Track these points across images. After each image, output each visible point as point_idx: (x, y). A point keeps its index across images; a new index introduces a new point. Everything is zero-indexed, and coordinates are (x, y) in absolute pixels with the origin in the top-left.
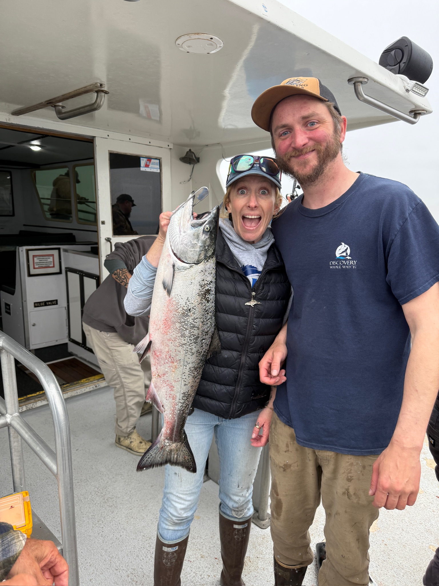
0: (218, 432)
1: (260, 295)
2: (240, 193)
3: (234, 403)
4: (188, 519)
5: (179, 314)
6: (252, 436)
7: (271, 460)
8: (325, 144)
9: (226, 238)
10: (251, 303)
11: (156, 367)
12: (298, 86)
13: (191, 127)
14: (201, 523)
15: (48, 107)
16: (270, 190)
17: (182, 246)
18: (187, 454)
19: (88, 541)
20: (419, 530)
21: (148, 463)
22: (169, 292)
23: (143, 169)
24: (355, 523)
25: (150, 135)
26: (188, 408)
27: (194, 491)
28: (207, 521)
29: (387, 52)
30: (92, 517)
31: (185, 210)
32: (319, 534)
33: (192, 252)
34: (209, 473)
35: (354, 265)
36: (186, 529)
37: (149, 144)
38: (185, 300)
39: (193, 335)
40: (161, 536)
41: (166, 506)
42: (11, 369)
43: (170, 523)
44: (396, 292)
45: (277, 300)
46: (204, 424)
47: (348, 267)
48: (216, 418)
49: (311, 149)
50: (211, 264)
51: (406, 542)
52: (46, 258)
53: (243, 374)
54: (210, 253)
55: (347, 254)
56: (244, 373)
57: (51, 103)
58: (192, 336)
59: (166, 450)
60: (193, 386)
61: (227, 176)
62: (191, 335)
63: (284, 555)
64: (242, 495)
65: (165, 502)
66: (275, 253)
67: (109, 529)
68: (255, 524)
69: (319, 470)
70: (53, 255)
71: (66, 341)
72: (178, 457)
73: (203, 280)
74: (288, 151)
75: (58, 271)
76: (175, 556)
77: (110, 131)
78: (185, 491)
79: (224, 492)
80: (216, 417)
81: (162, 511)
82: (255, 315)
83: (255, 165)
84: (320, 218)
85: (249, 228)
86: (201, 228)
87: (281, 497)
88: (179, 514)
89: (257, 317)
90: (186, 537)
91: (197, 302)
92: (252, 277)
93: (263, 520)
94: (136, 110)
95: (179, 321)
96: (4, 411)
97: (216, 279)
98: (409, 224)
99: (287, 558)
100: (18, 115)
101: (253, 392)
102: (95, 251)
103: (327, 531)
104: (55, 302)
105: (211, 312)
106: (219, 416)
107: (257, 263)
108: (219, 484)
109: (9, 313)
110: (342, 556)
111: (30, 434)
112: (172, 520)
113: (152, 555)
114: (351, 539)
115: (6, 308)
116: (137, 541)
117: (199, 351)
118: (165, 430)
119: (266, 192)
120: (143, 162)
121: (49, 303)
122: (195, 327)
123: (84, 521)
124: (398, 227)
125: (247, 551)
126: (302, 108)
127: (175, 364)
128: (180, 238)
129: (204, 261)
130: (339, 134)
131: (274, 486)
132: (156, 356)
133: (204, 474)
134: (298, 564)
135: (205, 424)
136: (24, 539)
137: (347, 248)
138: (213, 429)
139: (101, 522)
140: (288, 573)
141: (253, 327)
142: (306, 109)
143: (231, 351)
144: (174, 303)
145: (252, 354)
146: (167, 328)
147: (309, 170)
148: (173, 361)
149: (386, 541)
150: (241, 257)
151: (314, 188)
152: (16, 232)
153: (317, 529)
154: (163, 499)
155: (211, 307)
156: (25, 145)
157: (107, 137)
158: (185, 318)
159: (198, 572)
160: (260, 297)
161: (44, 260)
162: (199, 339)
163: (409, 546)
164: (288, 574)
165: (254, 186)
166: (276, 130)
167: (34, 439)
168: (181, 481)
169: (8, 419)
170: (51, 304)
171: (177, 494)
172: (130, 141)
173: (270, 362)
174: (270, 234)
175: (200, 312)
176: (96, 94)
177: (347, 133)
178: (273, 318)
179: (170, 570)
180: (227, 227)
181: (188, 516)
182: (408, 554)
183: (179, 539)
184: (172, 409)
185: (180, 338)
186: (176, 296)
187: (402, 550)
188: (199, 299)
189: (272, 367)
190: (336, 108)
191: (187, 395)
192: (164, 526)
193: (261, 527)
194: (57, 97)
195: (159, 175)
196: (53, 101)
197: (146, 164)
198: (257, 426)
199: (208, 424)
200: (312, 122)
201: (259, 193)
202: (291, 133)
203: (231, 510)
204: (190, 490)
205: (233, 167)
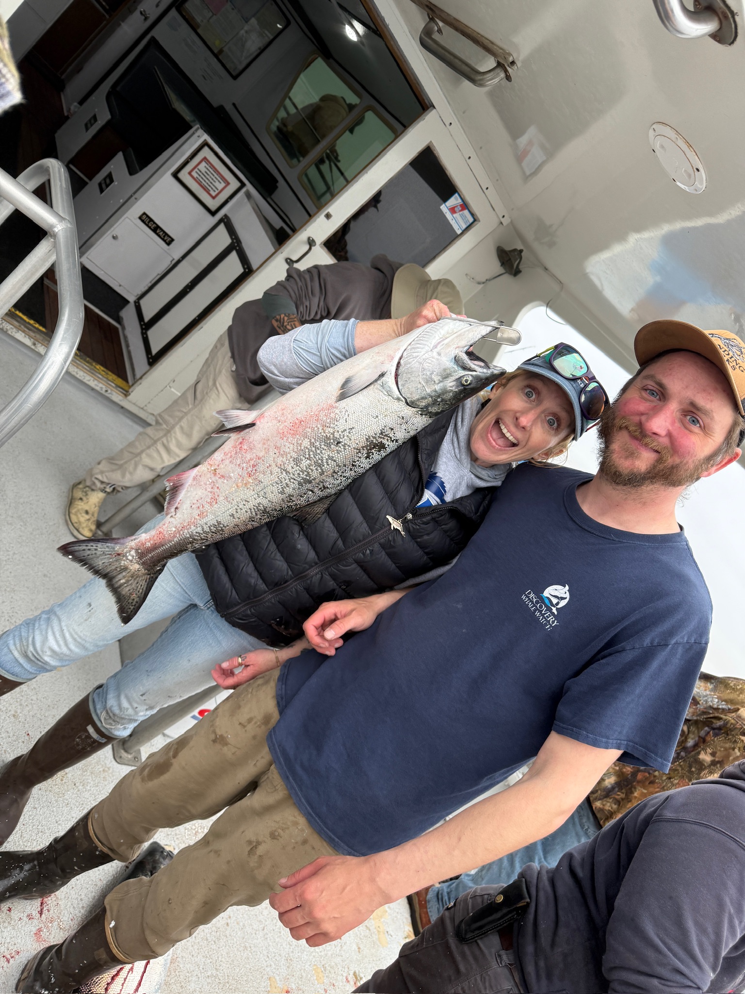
0: (188, 614)
1: (415, 526)
2: (526, 391)
3: (247, 604)
4: (45, 666)
5: (322, 434)
6: (223, 662)
8: (677, 460)
10: (395, 523)
11: (224, 458)
13: (552, 225)
15: (424, 12)
16: (562, 427)
17: (417, 365)
18: (139, 592)
21: (82, 555)
22: (343, 396)
23: (444, 208)
24: (224, 885)
25: (497, 180)
26: (203, 543)
27: (88, 645)
31: (468, 330)
33: (419, 386)
35: (551, 625)
36: (31, 673)
37: (484, 189)
38: (347, 427)
39: (308, 473)
41: (37, 625)
42: (37, 270)
43: (21, 647)
44: (562, 710)
45: (425, 553)
46: (185, 589)
47: (542, 619)
48: (206, 597)
49: (656, 448)
50: (420, 422)
51: (252, 945)
52: (216, 178)
53: (295, 588)
54: (434, 409)
55: (557, 604)
56: (297, 587)
57: (432, 11)
58: (306, 473)
59: (120, 563)
60: (238, 526)
62: (305, 471)
63: (104, 821)
64: (136, 708)
65: (42, 619)
66: (484, 499)
70: (228, 184)
71: (131, 299)
72: (126, 585)
73: (392, 429)
74: (632, 417)
75: (213, 208)
77: (459, 121)
78: (77, 634)
79: (119, 680)
80: (208, 596)
81: (27, 624)
82: (382, 541)
83: (579, 381)
84: (578, 527)
85: (491, 439)
86: (460, 372)
87: (177, 764)
88: (42, 651)
89: (383, 546)
90: (20, 681)
91: (357, 444)
92: (429, 497)
93: (126, 751)
94: (515, 130)
95: (313, 440)
97: (404, 443)
98: (663, 653)
99: (104, 828)
101: (281, 618)
102: (281, 237)
104: (169, 239)
105: (355, 472)
106: (213, 598)
107: (453, 488)
108: (122, 666)
109: (102, 191)
110: (169, 899)
112: (25, 647)
114: (200, 893)
115: (105, 179)
117: (292, 498)
118: (145, 537)
119: (556, 425)
120: (454, 201)
121: (161, 233)
122: (320, 467)
126: (704, 390)
127: (250, 480)
128: (426, 355)
129: (419, 411)
130: (710, 465)
131: (181, 743)
132: (240, 446)
134: (109, 846)
135: (187, 591)
137: (566, 598)
138: (186, 605)
140: (86, 843)
141: (366, 551)
142: (709, 397)
143: (310, 547)
144: (332, 414)
145: (329, 579)
146: (290, 432)
148: (252, 474)
149: (232, 921)
150: (444, 460)
151: (609, 489)
152: (215, 101)
154: (43, 613)
155: (362, 467)
156: (343, 15)
157: (447, 124)
158: (323, 446)
160: (411, 528)
161: (211, 177)
162: (309, 486)
164: (85, 844)
165: (550, 404)
166: (647, 376)
168: (86, 620)
170: (162, 237)
171: (65, 628)
172: (468, 160)
173: (339, 616)
174: (504, 473)
175: (346, 459)
176: (495, 65)
178: (398, 567)
180: (470, 409)
181: (49, 663)
183: (11, 676)
184: (185, 524)
185: (291, 460)
186: (344, 410)
187: (238, 950)
188: (363, 442)
189: (334, 625)
191: (220, 529)
192: (11, 642)
193: (116, 755)
194: (446, 13)
195: (456, 237)
196: (437, 11)
197: (455, 207)
198: (240, 660)
199: (190, 594)
200: (696, 419)
201: (545, 416)
202: (659, 402)
203: (105, 708)
204: (84, 640)
205: (553, 354)
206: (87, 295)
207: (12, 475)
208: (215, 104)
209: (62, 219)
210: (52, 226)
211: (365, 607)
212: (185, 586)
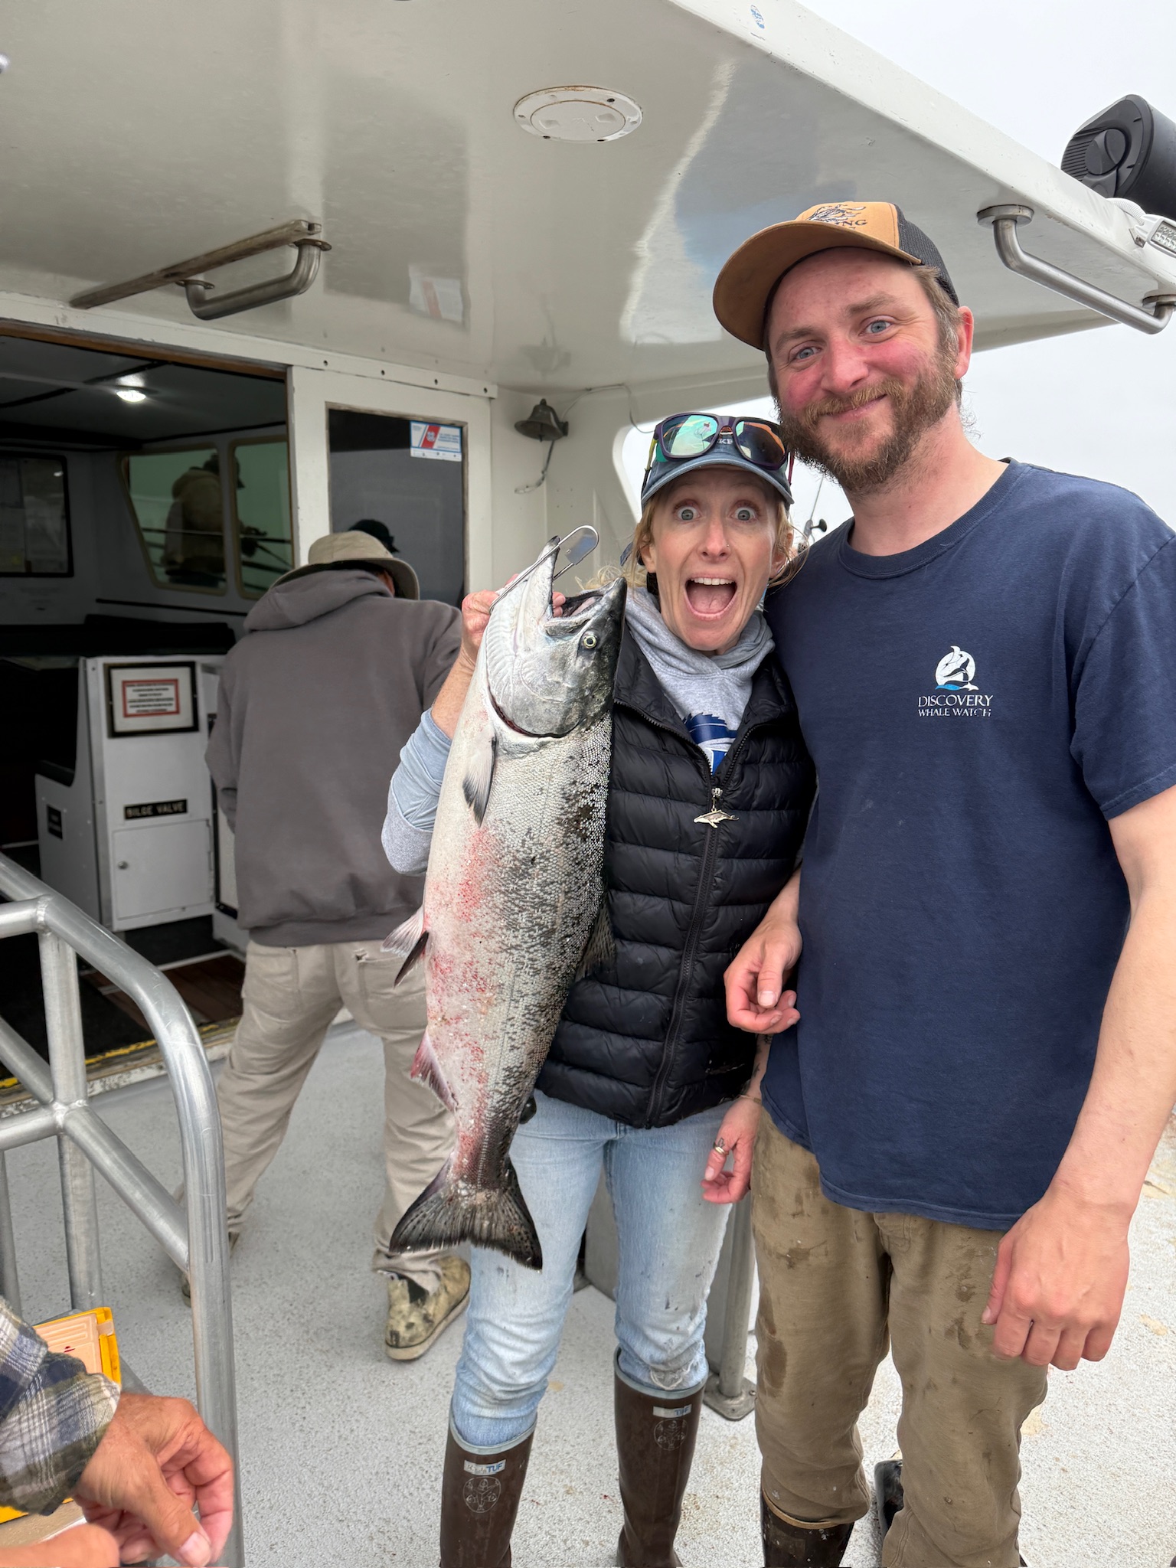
0: (614, 1159)
1: (735, 796)
2: (680, 516)
3: (658, 1084)
4: (532, 1391)
5: (504, 870)
6: (704, 1174)
7: (754, 1235)
8: (913, 380)
9: (642, 641)
10: (712, 817)
11: (438, 998)
12: (840, 225)
13: (545, 339)
14: (566, 1401)
15: (169, 286)
16: (761, 507)
17: (518, 688)
18: (515, 1219)
19: (265, 1444)
20: (1153, 1432)
21: (418, 1236)
22: (480, 813)
23: (416, 452)
24: (980, 1411)
25: (437, 362)
26: (519, 1105)
27: (548, 1316)
28: (582, 1397)
29: (1084, 136)
30: (275, 1379)
31: (530, 590)
32: (882, 1438)
33: (547, 706)
34: (588, 1268)
35: (986, 707)
36: (527, 1416)
37: (433, 385)
38: (522, 836)
39: (538, 924)
40: (460, 1432)
41: (473, 1355)
42: (67, 983)
43: (483, 1399)
44: (1096, 785)
45: (779, 809)
46: (576, 1138)
47: (969, 711)
48: (609, 1124)
49: (876, 395)
50: (597, 736)
51: (1119, 1464)
52: (157, 690)
53: (686, 1009)
54: (595, 708)
55: (966, 676)
56: (688, 1004)
57: (176, 275)
58: (537, 927)
59: (462, 1208)
60: (533, 1052)
61: (644, 472)
62: (533, 926)
63: (791, 1490)
64: (678, 1328)
65: (472, 1344)
66: (772, 682)
67: (320, 1411)
68: (711, 1408)
69: (885, 1266)
70: (175, 682)
71: (209, 909)
72: (494, 1225)
73: (574, 782)
74: (813, 399)
75: (189, 723)
76: (496, 1488)
77: (331, 351)
78: (525, 1316)
79: (628, 1321)
80: (610, 1122)
81: (464, 1367)
82: (720, 851)
83: (721, 441)
84: (897, 579)
85: (704, 615)
86: (572, 640)
87: (784, 1335)
88: (510, 1377)
89: (727, 856)
90: (525, 1438)
91: (555, 840)
92: (712, 747)
93: (733, 1397)
94: (399, 294)
95: (503, 888)
96: (47, 1095)
98: (1138, 599)
99: (799, 1500)
100: (88, 308)
101: (711, 1056)
103: (905, 1432)
104: (180, 805)
105: (591, 865)
106: (618, 1120)
107: (727, 708)
108: (614, 1300)
109: (59, 835)
110: (946, 1500)
111: (116, 1156)
112: (489, 1393)
113: (434, 1483)
114: (967, 1452)
115: (50, 820)
116: (395, 1444)
117: (553, 966)
118: (456, 1157)
119: (752, 513)
120: (417, 433)
121: (165, 809)
122: (544, 904)
123: (255, 1389)
124: (1107, 605)
125: (689, 1479)
126: (849, 283)
127: (488, 995)
128: (515, 667)
129: (579, 728)
130: (953, 353)
131: (765, 1308)
132: (439, 969)
133: (574, 1271)
134: (828, 1515)
135: (581, 1138)
136: (113, 1396)
137: (968, 660)
138: (600, 1153)
139: (299, 1394)
140: (801, 1540)
141: (715, 882)
142: (862, 285)
143: (653, 948)
144: (490, 841)
145: (710, 956)
146: (469, 903)
147: (869, 449)
148: (483, 986)
151: (879, 501)
152: (76, 618)
153: (878, 1423)
154: (465, 1335)
155: (593, 853)
156: (104, 387)
157: (322, 366)
158: (520, 882)
159: (557, 1533)
160: (733, 802)
161: (151, 695)
162: (556, 936)
163: (1129, 1477)
164: (801, 1543)
165: (719, 497)
166: (779, 347)
167: (128, 1169)
168: (515, 1291)
169: (59, 1114)
170: (170, 811)
171: (504, 1325)
172: (384, 377)
173: (756, 969)
174: (761, 628)
175: (561, 867)
176: (296, 251)
177: (973, 356)
178: (768, 857)
179: (485, 1524)
180: (644, 612)
181: (531, 1382)
182: (1124, 1497)
183: (508, 1443)
185: (504, 931)
186: (498, 823)
187: (1108, 1488)
188: (559, 832)
189: (761, 984)
190: (945, 285)
192: (469, 1407)
193: (726, 1415)
194: (192, 260)
195: (461, 468)
196: (181, 270)
197: (426, 440)
198: (719, 1149)
199: (587, 1138)
200: (878, 321)
201: (731, 517)
202: (822, 353)
203: (647, 1368)
204: (538, 1314)
205: (662, 447)
206: (155, 959)
207: (285, 1231)
208: (79, 620)
209: (34, 902)
210: (33, 920)
211: (773, 929)
212: (573, 1135)
